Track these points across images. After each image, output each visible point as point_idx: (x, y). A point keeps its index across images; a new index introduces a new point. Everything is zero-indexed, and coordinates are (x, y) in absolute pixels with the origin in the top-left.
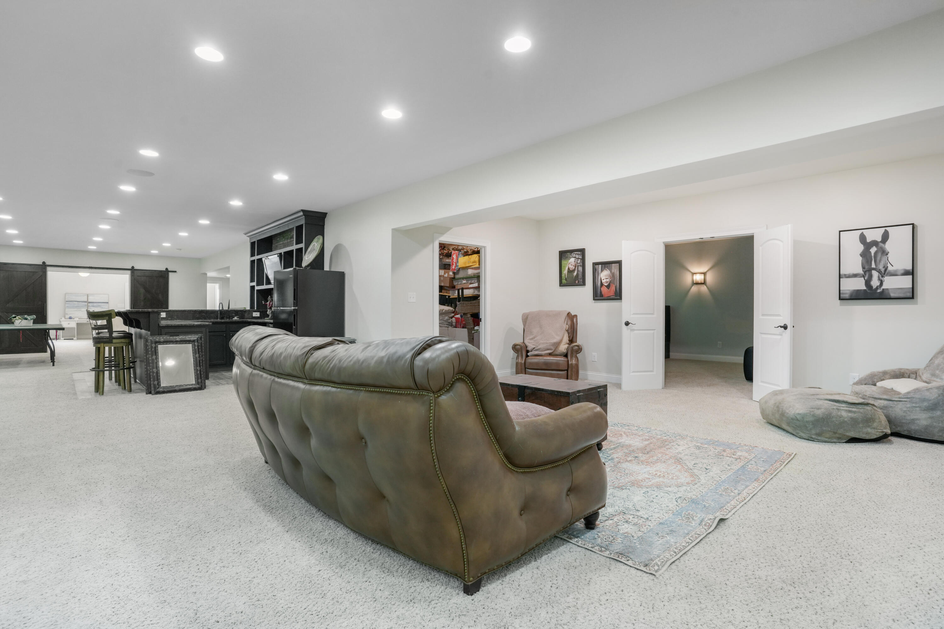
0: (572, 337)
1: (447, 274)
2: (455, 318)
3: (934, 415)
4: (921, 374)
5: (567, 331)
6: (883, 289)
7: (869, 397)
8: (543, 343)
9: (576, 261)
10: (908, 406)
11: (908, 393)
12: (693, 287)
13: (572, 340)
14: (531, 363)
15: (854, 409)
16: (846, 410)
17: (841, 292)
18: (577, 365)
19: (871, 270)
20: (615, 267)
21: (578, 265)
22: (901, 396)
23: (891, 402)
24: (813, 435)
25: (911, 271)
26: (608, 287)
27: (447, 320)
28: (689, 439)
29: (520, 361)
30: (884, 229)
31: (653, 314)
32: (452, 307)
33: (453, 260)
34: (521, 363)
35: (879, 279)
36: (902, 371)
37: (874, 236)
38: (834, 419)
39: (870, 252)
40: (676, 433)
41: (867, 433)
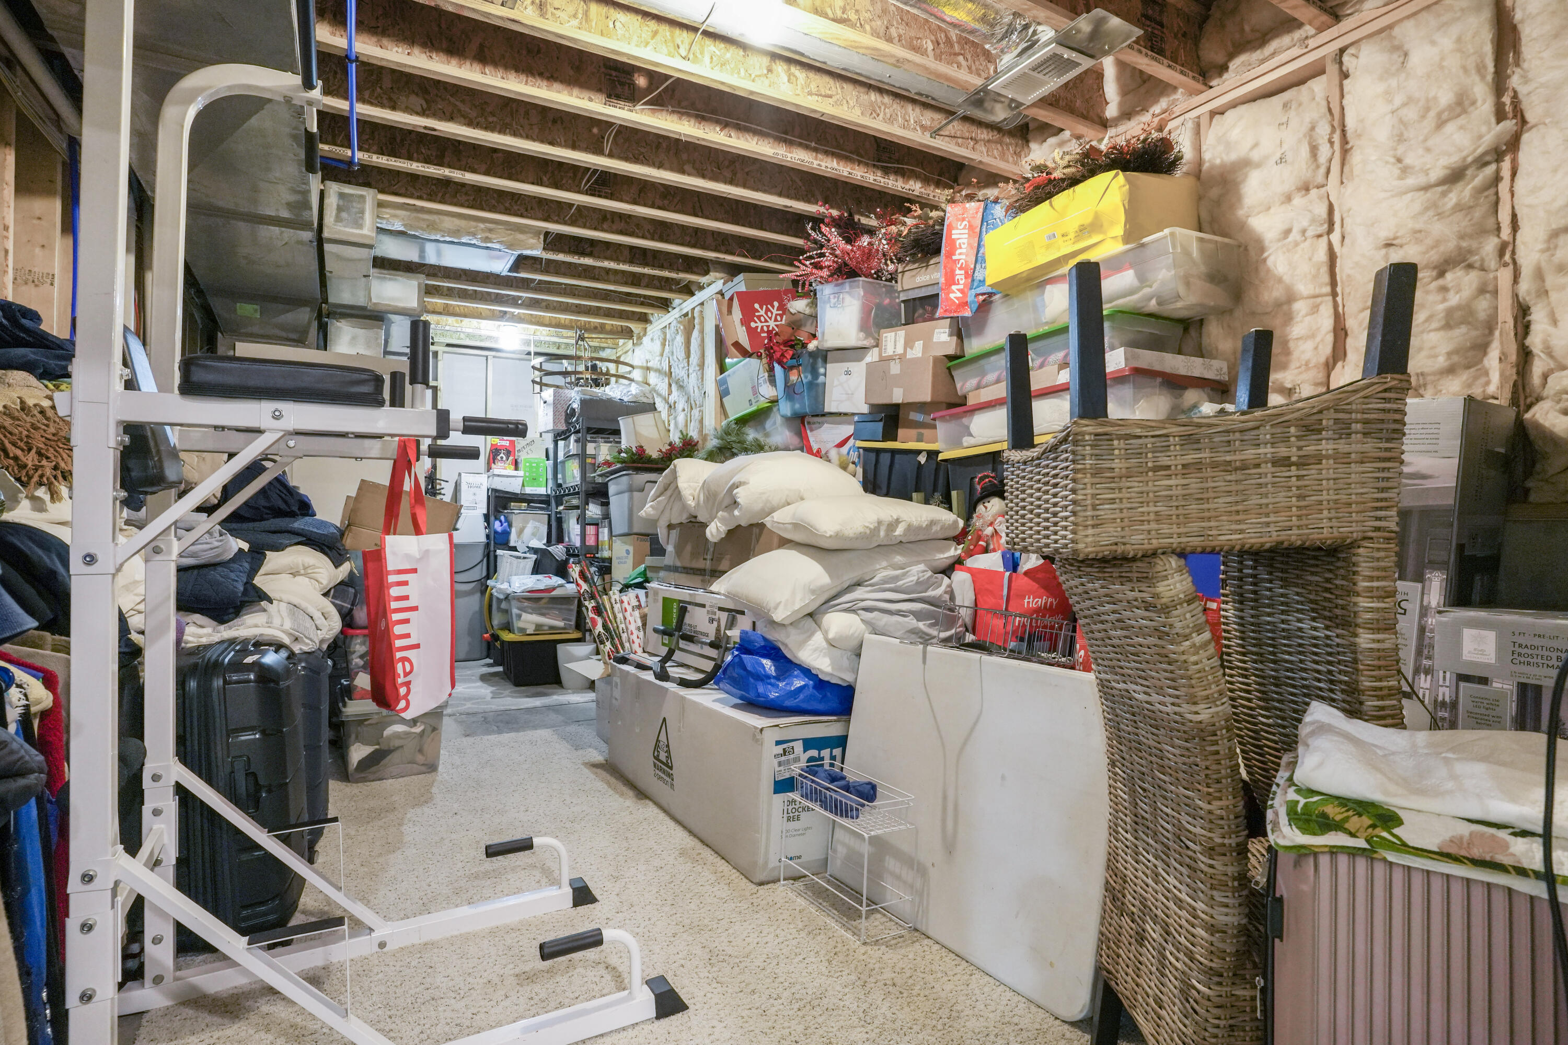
1: (919, 345)
2: (970, 570)
27: (923, 585)
32: (950, 509)
33: (951, 258)
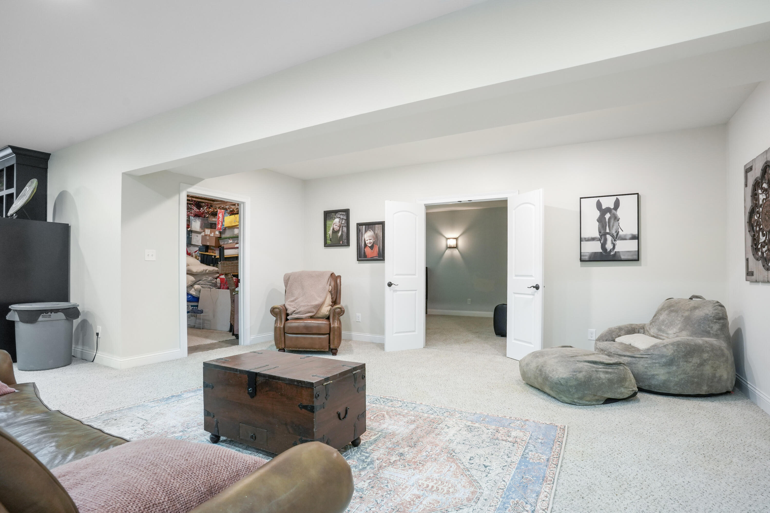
0: (335, 298)
1: (213, 233)
2: (220, 278)
3: (671, 370)
4: (648, 329)
5: (330, 292)
6: (615, 252)
7: (614, 354)
8: (304, 306)
9: (340, 222)
10: (649, 362)
11: (648, 349)
12: (447, 250)
13: (335, 302)
14: (290, 328)
15: (610, 370)
16: (604, 372)
17: (582, 254)
18: (339, 329)
19: (606, 234)
20: (378, 228)
21: (343, 225)
22: (642, 352)
23: (634, 359)
24: (576, 399)
25: (637, 236)
26: (372, 247)
27: (211, 280)
28: (458, 415)
29: (278, 325)
30: (616, 197)
31: (415, 275)
32: (215, 267)
33: (219, 218)
34: (280, 328)
35: (612, 243)
36: (633, 326)
37: (608, 203)
38: (594, 382)
39: (605, 218)
40: (443, 407)
41: (622, 393)
